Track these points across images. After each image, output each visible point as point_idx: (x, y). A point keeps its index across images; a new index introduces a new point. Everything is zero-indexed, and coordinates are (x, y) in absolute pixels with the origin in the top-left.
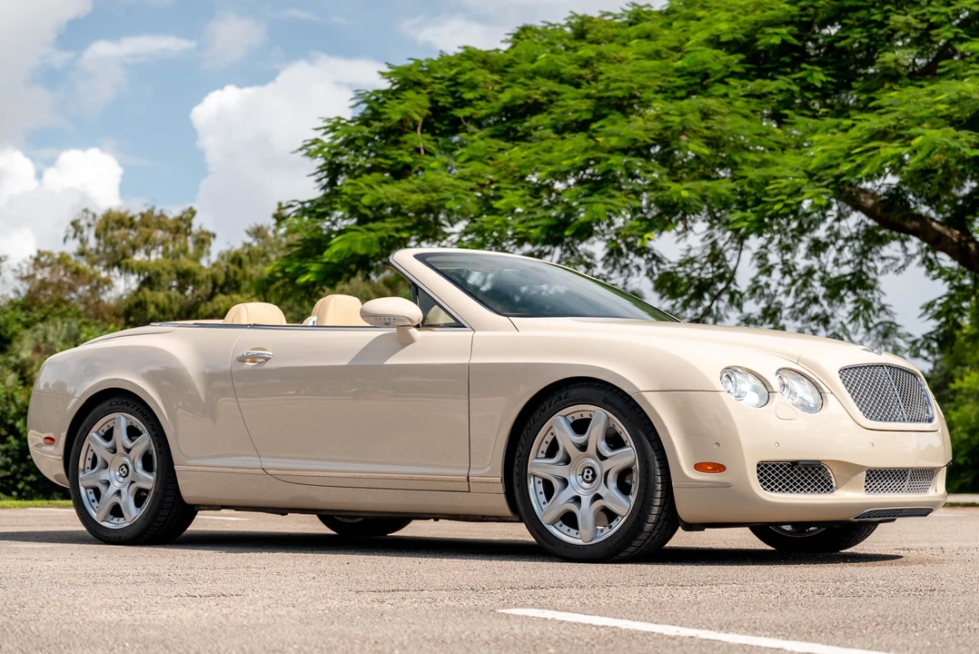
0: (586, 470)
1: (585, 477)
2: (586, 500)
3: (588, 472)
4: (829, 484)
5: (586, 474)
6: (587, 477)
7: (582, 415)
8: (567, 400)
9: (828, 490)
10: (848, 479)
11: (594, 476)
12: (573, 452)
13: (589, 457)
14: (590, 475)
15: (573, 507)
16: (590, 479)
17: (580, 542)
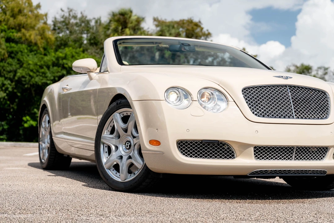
0: (127, 142)
1: (126, 146)
2: (125, 158)
3: (128, 144)
4: (230, 154)
5: (127, 144)
6: (127, 146)
7: (127, 113)
8: (120, 105)
9: (230, 157)
10: (243, 151)
11: (130, 146)
12: (122, 132)
13: (129, 136)
14: (128, 145)
15: (119, 162)
16: (128, 147)
17: (119, 180)
